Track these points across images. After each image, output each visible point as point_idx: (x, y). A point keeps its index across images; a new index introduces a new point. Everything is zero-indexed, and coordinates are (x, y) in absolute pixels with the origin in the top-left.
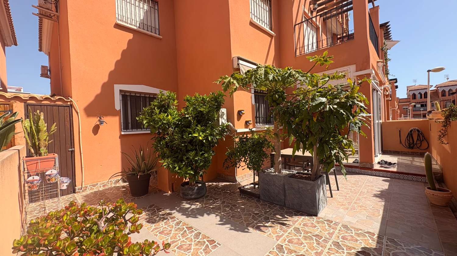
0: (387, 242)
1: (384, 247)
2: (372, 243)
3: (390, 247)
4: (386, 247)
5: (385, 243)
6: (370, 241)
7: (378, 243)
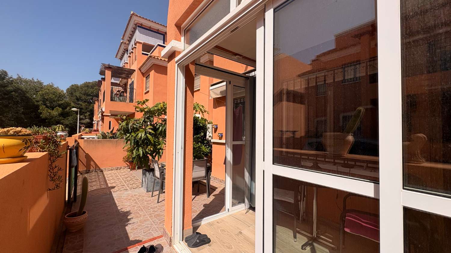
2: (112, 191)
4: (107, 191)
6: (114, 191)
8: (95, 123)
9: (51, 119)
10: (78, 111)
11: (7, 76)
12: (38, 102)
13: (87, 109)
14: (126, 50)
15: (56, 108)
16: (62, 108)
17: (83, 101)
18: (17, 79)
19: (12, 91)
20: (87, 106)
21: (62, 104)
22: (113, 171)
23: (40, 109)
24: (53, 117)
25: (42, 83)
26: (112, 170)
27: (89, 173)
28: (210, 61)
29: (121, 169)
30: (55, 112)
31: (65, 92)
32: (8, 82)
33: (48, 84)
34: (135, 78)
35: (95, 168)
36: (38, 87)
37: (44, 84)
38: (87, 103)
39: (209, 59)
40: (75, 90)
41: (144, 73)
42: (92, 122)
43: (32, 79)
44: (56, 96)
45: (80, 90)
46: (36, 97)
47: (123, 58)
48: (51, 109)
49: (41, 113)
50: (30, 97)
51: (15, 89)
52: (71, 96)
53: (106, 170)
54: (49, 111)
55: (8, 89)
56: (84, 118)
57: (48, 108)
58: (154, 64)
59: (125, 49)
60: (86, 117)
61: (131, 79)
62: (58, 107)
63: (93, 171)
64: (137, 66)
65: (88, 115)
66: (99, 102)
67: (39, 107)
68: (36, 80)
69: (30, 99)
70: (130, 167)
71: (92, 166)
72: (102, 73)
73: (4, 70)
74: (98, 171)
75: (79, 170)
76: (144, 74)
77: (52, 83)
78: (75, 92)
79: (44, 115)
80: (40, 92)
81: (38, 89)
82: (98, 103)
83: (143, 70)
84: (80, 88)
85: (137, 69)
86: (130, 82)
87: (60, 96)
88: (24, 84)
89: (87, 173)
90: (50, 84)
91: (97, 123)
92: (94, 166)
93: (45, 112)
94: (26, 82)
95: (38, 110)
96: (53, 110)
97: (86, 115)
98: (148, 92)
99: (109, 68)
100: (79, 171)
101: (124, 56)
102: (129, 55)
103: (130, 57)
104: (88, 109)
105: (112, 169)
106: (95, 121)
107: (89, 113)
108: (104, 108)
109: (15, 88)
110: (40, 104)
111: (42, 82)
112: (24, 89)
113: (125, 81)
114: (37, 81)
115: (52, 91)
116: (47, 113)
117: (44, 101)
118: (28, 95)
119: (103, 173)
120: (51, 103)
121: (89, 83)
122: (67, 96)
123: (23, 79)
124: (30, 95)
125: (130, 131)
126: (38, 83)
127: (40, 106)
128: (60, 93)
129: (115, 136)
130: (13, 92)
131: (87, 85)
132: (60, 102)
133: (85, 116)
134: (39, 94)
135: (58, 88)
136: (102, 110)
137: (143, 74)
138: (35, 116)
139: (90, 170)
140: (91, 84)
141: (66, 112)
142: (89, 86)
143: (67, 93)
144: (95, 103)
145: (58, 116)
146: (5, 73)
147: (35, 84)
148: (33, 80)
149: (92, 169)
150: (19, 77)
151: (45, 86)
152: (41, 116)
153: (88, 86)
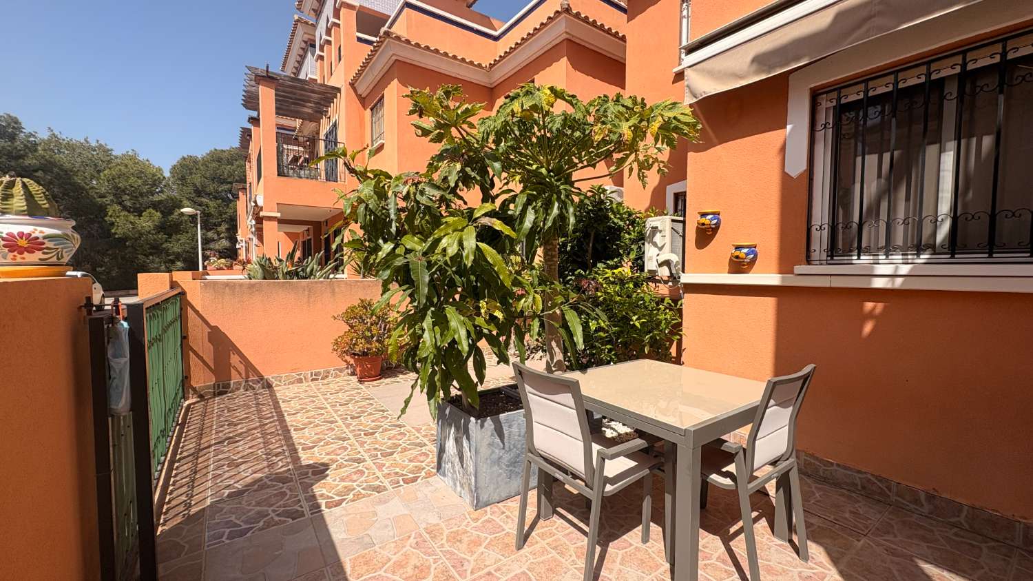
0: (301, 507)
1: (302, 497)
2: (320, 491)
3: (294, 501)
4: (300, 497)
5: (303, 503)
6: (324, 491)
7: (314, 497)
8: (242, 247)
9: (136, 239)
10: (197, 214)
11: (22, 132)
12: (103, 196)
13: (221, 215)
14: (309, 43)
15: (148, 211)
16: (162, 212)
17: (211, 197)
18: (49, 141)
19: (35, 168)
20: (221, 209)
21: (160, 202)
22: (304, 385)
23: (110, 214)
24: (141, 234)
25: (108, 150)
26: (300, 381)
27: (226, 393)
28: (570, 40)
29: (327, 377)
30: (147, 222)
31: (167, 174)
32: (25, 145)
33: (125, 152)
34: (342, 112)
35: (244, 376)
36: (100, 159)
37: (114, 153)
38: (220, 200)
39: (567, 33)
40: (190, 170)
41: (364, 98)
42: (235, 246)
43: (85, 140)
44: (145, 183)
45: (202, 168)
46: (99, 185)
47: (301, 69)
48: (136, 214)
49: (112, 224)
50: (83, 184)
51: (45, 165)
52: (183, 185)
53: (280, 381)
54: (132, 218)
55: (27, 162)
56: (216, 237)
57: (129, 212)
58: (396, 60)
59: (306, 42)
60: (221, 236)
61: (329, 118)
62: (154, 209)
63: (240, 384)
64: (345, 74)
65: (224, 230)
66: (248, 190)
67: (106, 208)
68: (94, 144)
69: (83, 188)
70: (358, 369)
71: (238, 371)
72: (251, 101)
73: (13, 114)
74: (257, 386)
75: (193, 384)
76: (366, 100)
77: (133, 150)
78: (191, 174)
79: (120, 228)
80: (106, 172)
81: (102, 166)
82: (245, 196)
83: (363, 89)
84: (202, 165)
85: (343, 83)
86: (325, 127)
87: (156, 180)
88: (66, 152)
89: (221, 394)
90: (128, 152)
91: (246, 247)
92: (242, 368)
93: (121, 221)
94: (71, 147)
95: (106, 216)
96: (140, 215)
97: (219, 229)
98: (381, 147)
99: (267, 78)
100: (194, 389)
101: (303, 63)
102: (318, 52)
103: (321, 58)
104: (224, 216)
105: (301, 379)
106: (242, 241)
107: (226, 226)
108: (262, 197)
109: (43, 161)
110: (107, 203)
111: (109, 147)
112: (67, 166)
113: (311, 126)
114: (97, 144)
115: (135, 169)
116: (128, 223)
117: (118, 193)
118: (78, 180)
119: (273, 395)
120: (134, 198)
121: (223, 151)
122: (174, 184)
123: (64, 140)
124: (83, 180)
125: (393, 230)
126: (99, 149)
127: (109, 207)
128: (154, 175)
129: (303, 270)
130: (40, 172)
131: (217, 157)
132: (156, 198)
133: (219, 234)
134: (105, 175)
135: (147, 163)
136: (255, 202)
137: (363, 101)
138: (100, 231)
139: (229, 385)
140: (226, 155)
141: (171, 221)
142: (222, 159)
143: (173, 177)
144: (239, 198)
145: (154, 232)
146: (15, 123)
147: (92, 152)
148: (88, 142)
149: (235, 379)
150: (54, 134)
151: (116, 157)
152: (113, 231)
153: (219, 160)
